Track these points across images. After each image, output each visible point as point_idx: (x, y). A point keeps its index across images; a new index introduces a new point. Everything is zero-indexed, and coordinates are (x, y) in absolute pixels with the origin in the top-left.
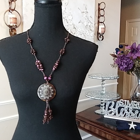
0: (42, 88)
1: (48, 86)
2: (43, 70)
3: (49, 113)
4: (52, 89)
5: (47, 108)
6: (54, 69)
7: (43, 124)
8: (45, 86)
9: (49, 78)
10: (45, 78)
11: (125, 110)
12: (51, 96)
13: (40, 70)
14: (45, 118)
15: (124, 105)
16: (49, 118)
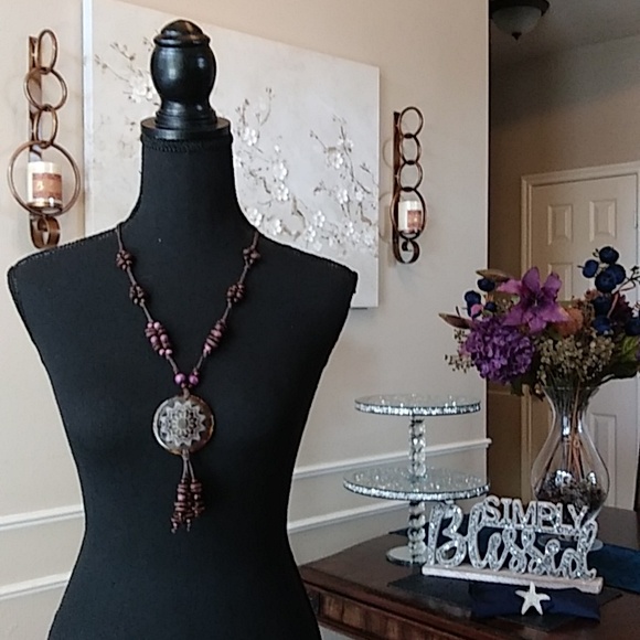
0: (168, 409)
1: (189, 403)
2: (170, 355)
3: (193, 494)
4: (200, 413)
5: (184, 476)
6: (207, 348)
7: (173, 531)
8: (177, 404)
9: (192, 379)
10: (179, 378)
11: (505, 542)
12: (198, 438)
13: (161, 352)
14: (178, 509)
15: (503, 521)
16: (193, 512)
